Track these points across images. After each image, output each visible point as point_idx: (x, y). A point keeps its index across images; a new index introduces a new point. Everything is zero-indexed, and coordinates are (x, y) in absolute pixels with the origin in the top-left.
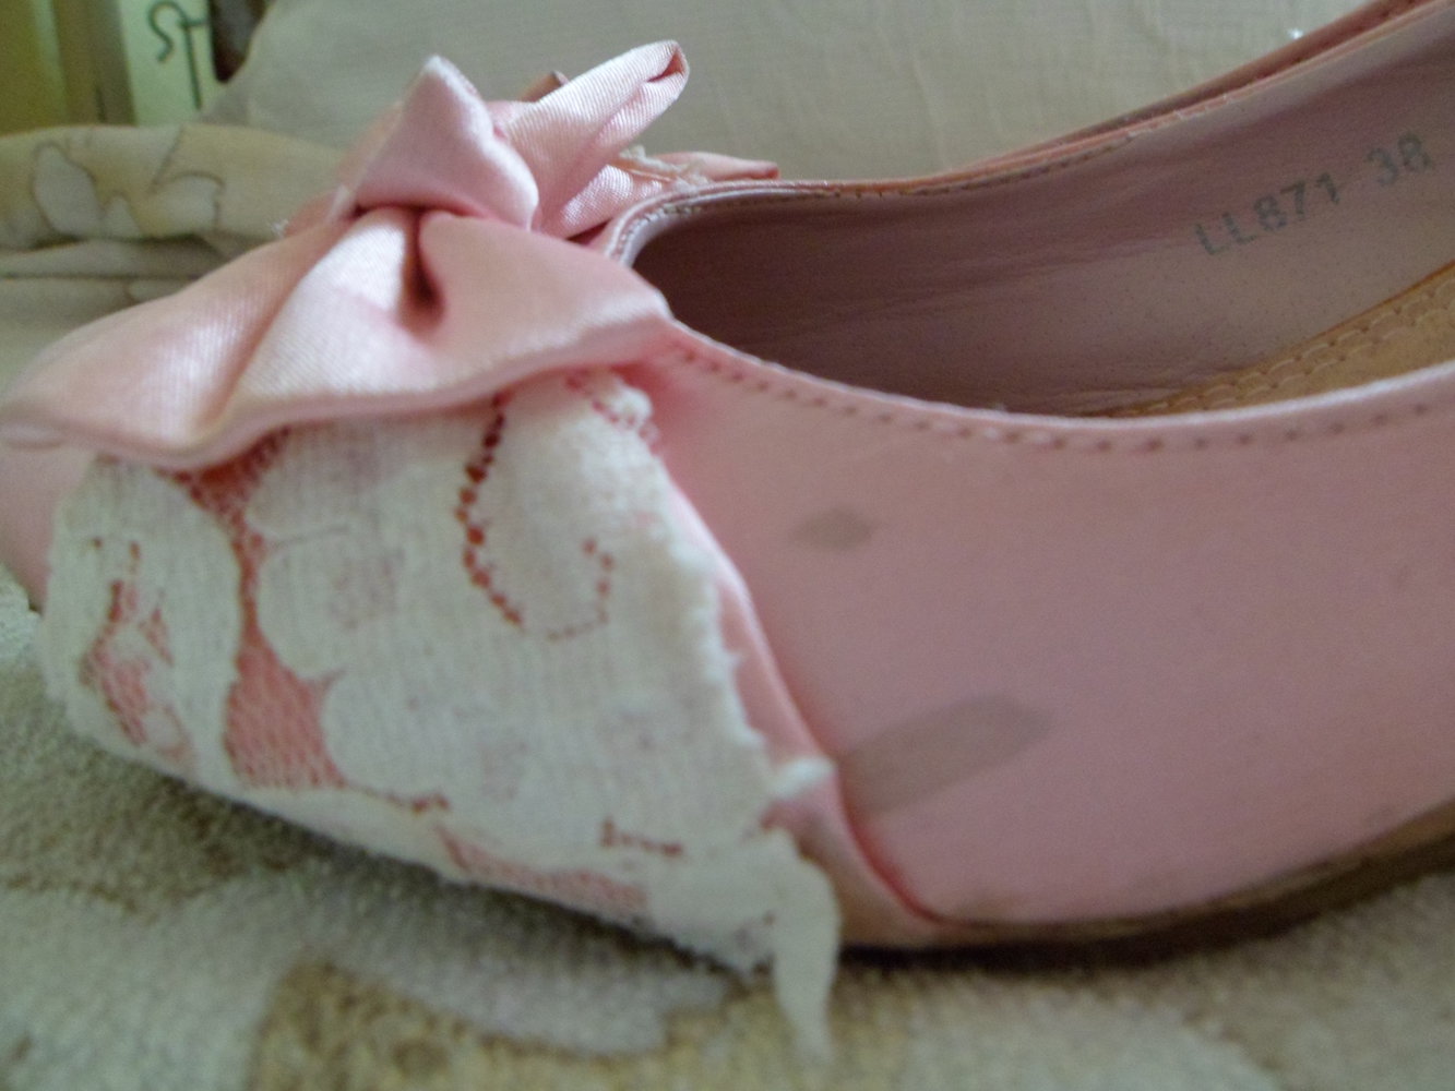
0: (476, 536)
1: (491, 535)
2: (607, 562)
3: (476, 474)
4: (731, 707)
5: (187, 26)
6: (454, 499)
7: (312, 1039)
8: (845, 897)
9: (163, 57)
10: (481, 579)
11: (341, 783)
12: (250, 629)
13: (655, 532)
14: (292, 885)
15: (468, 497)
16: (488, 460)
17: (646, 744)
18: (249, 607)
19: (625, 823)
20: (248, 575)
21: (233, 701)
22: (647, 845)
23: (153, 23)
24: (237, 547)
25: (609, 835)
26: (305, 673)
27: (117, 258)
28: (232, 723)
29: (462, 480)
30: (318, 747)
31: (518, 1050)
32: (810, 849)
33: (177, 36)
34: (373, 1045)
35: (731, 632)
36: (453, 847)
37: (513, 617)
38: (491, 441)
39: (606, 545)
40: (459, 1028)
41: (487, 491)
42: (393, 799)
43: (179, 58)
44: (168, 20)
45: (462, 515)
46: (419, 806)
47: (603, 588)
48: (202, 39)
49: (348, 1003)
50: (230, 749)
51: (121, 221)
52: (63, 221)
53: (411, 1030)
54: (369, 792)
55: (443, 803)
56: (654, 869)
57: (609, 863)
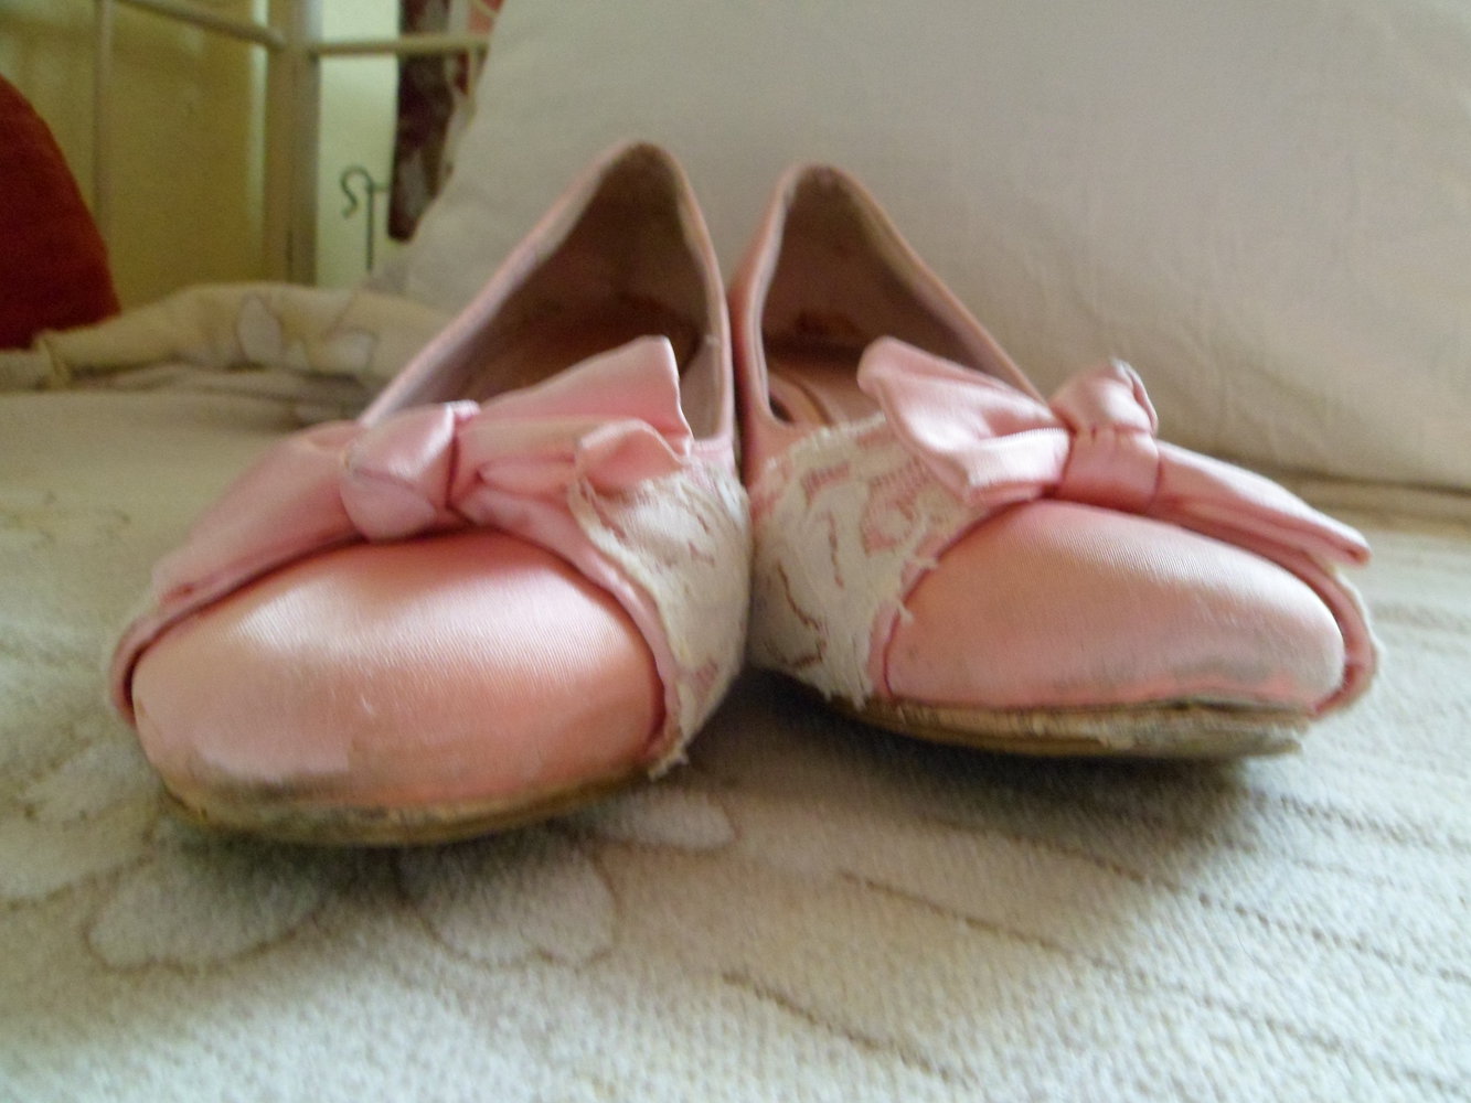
5: (371, 189)
9: (347, 214)
23: (344, 185)
27: (286, 384)
33: (362, 197)
43: (360, 216)
44: (357, 185)
48: (382, 203)
51: (297, 357)
52: (254, 350)
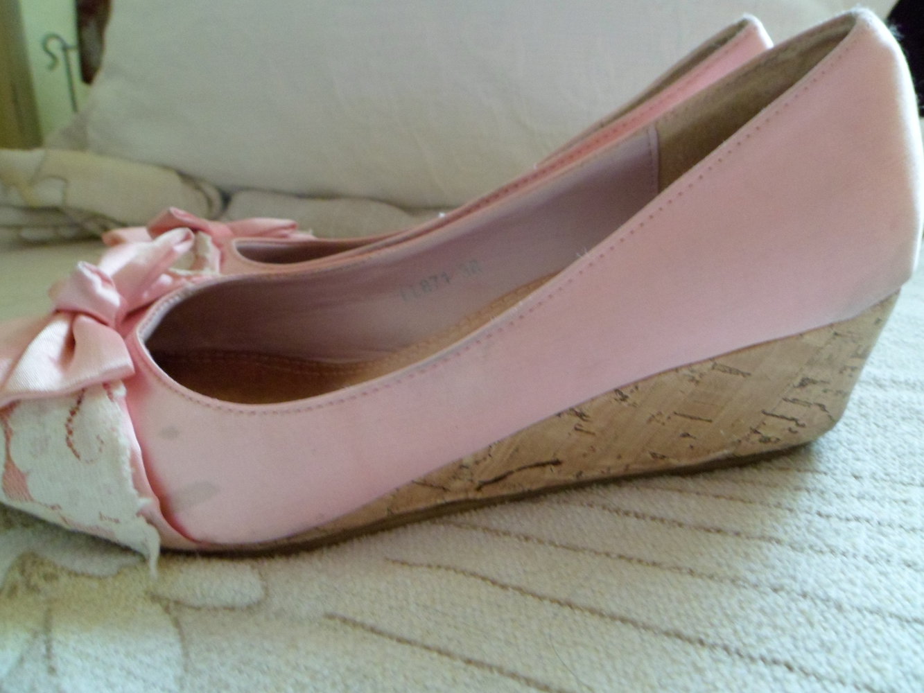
0: (70, 432)
1: (75, 433)
2: (102, 442)
3: (73, 413)
4: (130, 482)
5: (65, 49)
6: (64, 420)
7: (23, 572)
8: (161, 534)
9: (52, 67)
10: (70, 445)
11: (32, 500)
12: (8, 457)
13: (115, 434)
14: (29, 532)
15: (70, 420)
16: (77, 408)
17: (110, 493)
18: (7, 450)
19: (105, 513)
20: (8, 439)
21: (4, 478)
22: (110, 519)
23: (45, 48)
24: (6, 432)
25: (101, 517)
26: (22, 470)
28: (5, 484)
29: (68, 415)
30: (26, 491)
31: (76, 575)
32: (150, 521)
33: (59, 53)
34: (38, 573)
35: (133, 462)
36: (64, 519)
37: (78, 456)
38: (79, 402)
39: (102, 437)
40: (63, 569)
41: (76, 419)
42: (46, 505)
43: (61, 68)
44: (54, 46)
45: (67, 426)
46: (53, 508)
47: (100, 450)
48: (74, 57)
49: (34, 563)
50: (4, 490)
53: (50, 570)
54: (40, 503)
55: (59, 507)
56: (114, 527)
57: (101, 524)
